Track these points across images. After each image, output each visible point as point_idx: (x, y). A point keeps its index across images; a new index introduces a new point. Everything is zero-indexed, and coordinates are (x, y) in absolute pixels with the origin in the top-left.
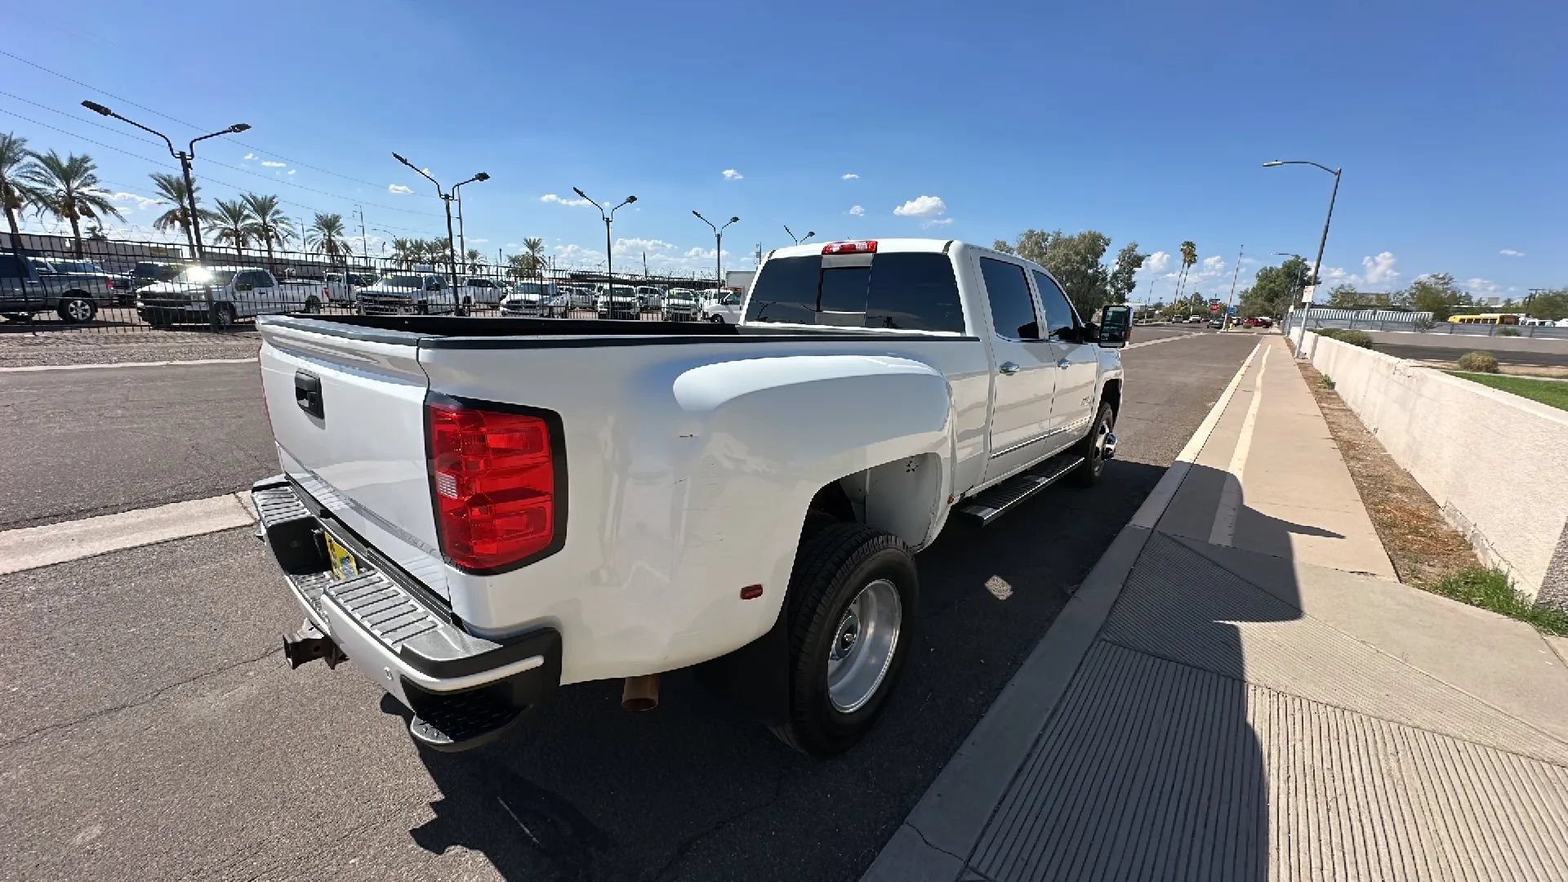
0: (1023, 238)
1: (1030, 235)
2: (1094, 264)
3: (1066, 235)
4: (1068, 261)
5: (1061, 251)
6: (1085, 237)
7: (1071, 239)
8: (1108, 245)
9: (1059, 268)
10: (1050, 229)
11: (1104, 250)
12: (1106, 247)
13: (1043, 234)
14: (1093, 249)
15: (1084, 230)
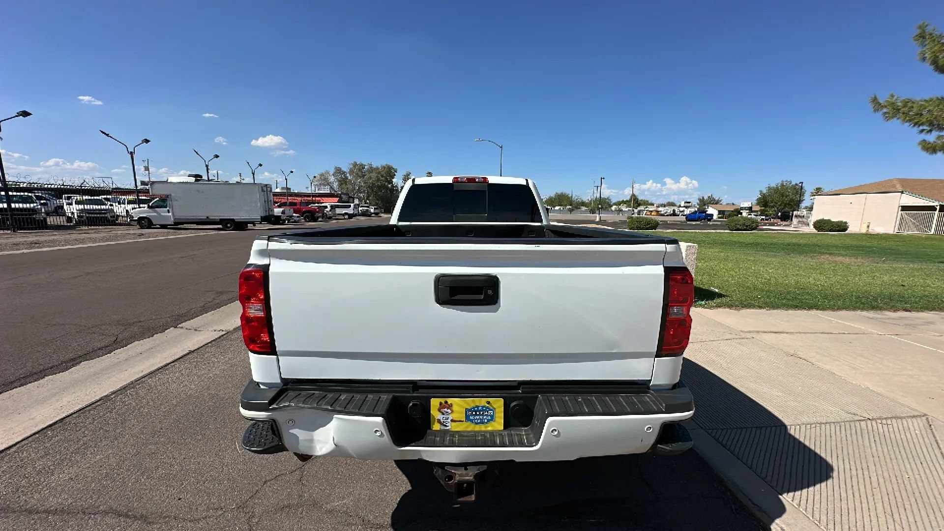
0: (352, 166)
1: (355, 165)
2: (391, 182)
3: (374, 166)
4: (378, 180)
5: (374, 175)
6: (385, 168)
7: (378, 168)
8: (396, 172)
9: (374, 184)
10: (365, 162)
11: (395, 175)
12: (396, 173)
13: (362, 165)
14: (390, 174)
15: (384, 164)
